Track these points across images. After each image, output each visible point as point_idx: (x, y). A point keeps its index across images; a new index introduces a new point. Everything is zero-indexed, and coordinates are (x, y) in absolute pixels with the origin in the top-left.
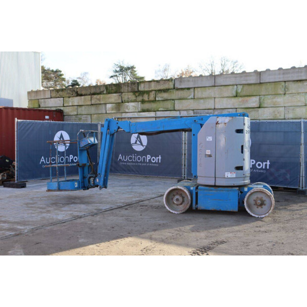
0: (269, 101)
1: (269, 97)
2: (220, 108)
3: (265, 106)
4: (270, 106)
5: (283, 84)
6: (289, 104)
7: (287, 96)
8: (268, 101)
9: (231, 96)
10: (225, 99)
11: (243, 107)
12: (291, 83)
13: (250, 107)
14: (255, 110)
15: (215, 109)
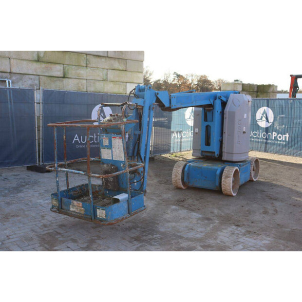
0: (74, 72)
1: (73, 67)
2: (18, 72)
3: (70, 76)
4: (75, 77)
5: (85, 56)
6: (91, 78)
7: (89, 69)
8: (72, 72)
9: (31, 59)
10: (25, 62)
11: (47, 74)
12: (92, 56)
13: (54, 75)
14: (60, 80)
15: (10, 73)
